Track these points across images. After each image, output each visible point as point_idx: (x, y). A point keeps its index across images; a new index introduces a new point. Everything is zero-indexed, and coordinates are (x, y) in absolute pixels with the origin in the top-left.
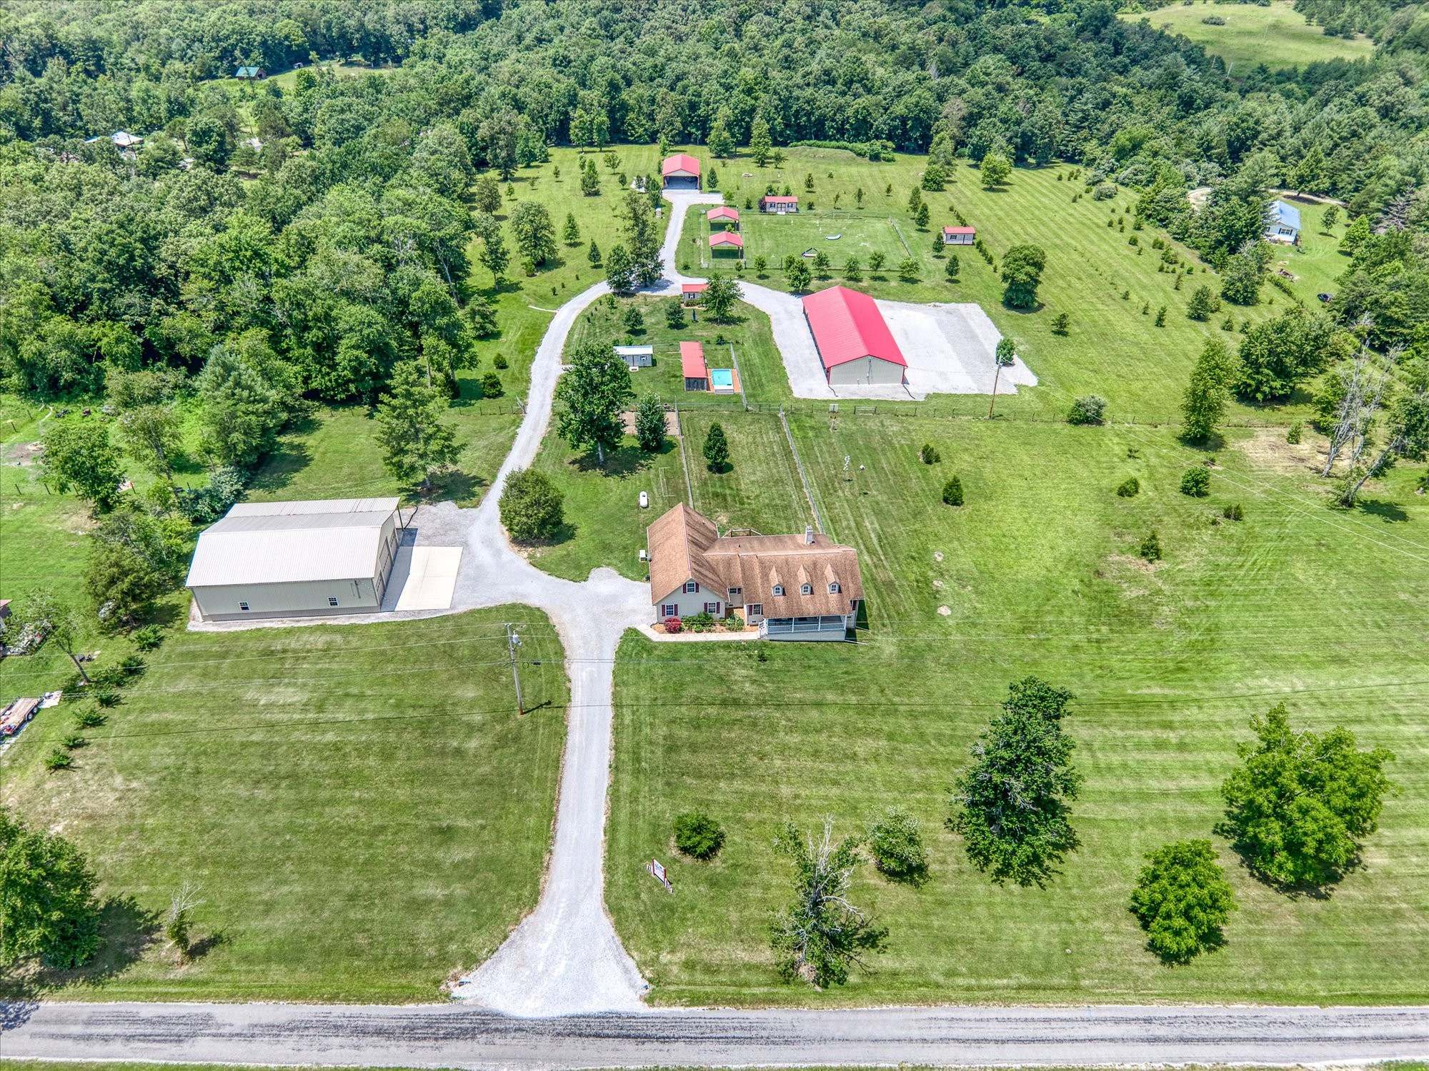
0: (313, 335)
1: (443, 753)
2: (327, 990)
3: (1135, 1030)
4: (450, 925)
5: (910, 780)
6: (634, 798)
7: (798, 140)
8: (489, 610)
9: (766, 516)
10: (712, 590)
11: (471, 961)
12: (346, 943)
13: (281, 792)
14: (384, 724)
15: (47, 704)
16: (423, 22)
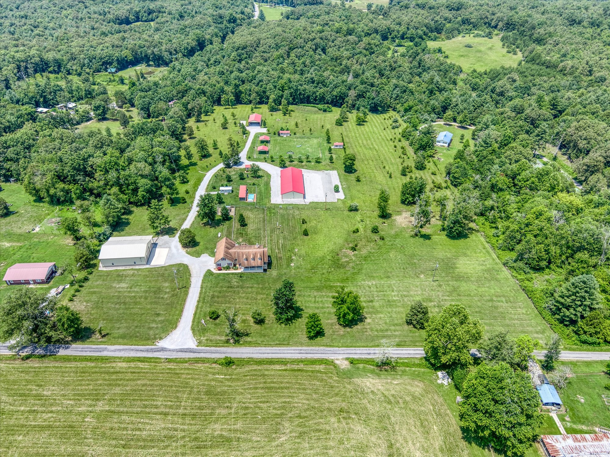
0: (131, 187)
1: (159, 298)
2: (131, 344)
3: (297, 351)
4: (157, 332)
5: (268, 304)
6: (202, 308)
7: (301, 103)
8: (174, 265)
9: (253, 239)
10: (229, 260)
11: (161, 339)
12: (135, 335)
13: (121, 306)
14: (146, 292)
15: (66, 287)
16: (175, 50)
